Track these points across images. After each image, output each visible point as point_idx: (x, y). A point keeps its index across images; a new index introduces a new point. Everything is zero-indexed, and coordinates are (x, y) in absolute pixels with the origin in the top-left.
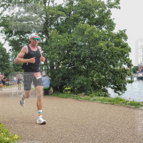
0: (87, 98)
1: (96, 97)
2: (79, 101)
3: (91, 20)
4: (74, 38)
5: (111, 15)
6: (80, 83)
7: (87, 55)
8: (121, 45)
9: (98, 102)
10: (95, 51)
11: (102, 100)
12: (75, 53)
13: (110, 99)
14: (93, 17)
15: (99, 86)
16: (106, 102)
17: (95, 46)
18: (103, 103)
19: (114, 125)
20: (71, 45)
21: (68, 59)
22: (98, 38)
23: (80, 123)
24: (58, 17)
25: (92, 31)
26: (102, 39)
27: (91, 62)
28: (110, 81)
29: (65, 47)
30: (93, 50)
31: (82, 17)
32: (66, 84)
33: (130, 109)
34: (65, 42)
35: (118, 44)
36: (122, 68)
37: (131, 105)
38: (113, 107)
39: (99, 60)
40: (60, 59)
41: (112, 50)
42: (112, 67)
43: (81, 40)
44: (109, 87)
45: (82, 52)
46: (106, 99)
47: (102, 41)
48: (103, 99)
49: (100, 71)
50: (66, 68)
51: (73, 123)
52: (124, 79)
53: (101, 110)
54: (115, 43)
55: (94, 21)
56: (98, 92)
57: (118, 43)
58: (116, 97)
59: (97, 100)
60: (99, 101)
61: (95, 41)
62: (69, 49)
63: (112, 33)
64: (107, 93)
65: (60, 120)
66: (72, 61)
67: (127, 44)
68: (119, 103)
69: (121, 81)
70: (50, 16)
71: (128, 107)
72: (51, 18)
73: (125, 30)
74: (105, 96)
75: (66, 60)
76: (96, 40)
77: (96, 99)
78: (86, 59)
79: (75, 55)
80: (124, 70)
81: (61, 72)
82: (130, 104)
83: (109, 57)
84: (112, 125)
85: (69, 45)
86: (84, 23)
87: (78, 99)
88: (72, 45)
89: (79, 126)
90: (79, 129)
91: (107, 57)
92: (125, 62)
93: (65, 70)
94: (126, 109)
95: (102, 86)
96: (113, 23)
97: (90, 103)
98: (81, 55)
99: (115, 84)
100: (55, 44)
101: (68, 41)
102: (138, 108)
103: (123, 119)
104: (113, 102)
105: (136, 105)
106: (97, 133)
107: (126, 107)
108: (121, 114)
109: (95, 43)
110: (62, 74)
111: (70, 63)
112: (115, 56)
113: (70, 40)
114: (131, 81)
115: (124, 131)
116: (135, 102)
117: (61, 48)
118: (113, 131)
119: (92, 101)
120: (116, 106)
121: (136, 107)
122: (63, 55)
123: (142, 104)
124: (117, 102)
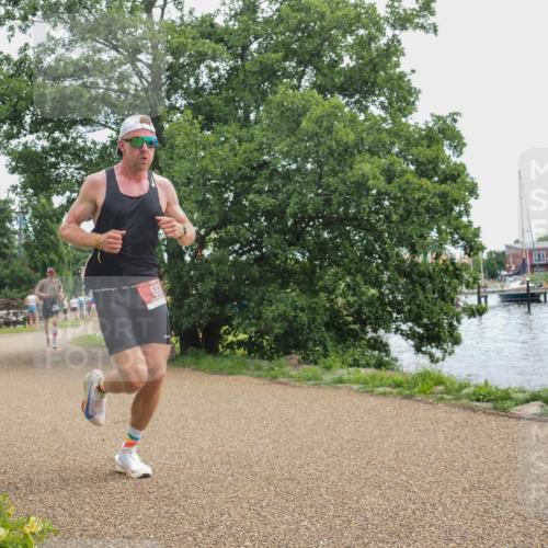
0: (310, 374)
1: (345, 371)
2: (278, 386)
3: (325, 75)
4: (261, 144)
5: (404, 55)
6: (283, 317)
7: (310, 209)
8: (439, 172)
9: (351, 389)
10: (341, 195)
11: (365, 383)
12: (266, 202)
13: (398, 377)
14: (334, 64)
15: (356, 327)
16: (381, 390)
17: (340, 175)
18: (372, 393)
19: (411, 477)
20: (248, 170)
21: (236, 222)
22: (351, 143)
23: (282, 468)
24: (200, 62)
25: (328, 116)
26: (367, 147)
27: (326, 235)
28: (397, 306)
29: (225, 179)
30: (332, 188)
31: (290, 65)
32: (228, 321)
33: (472, 414)
34: (225, 159)
35: (426, 169)
36: (444, 257)
37: (478, 400)
38: (408, 407)
39: (356, 227)
40: (204, 223)
41: (404, 191)
42: (405, 253)
43: (288, 152)
44: (395, 333)
45: (289, 198)
46: (382, 379)
47: (367, 156)
48: (373, 378)
49: (359, 271)
50: (231, 258)
51: (256, 469)
52: (452, 299)
53: (366, 419)
54: (416, 162)
55: (336, 80)
56: (351, 350)
57: (430, 162)
58: (420, 369)
59: (350, 381)
60: (356, 387)
61: (339, 154)
62: (243, 186)
63: (405, 124)
64: (388, 355)
65: (204, 459)
66: (252, 233)
67: (465, 168)
68: (432, 393)
69: (442, 309)
70: (169, 59)
71: (465, 408)
72: (171, 67)
73: (457, 114)
74: (380, 365)
75: (228, 227)
76: (346, 151)
77: (345, 377)
78: (307, 225)
79: (266, 207)
81: (211, 274)
82: (474, 394)
83: (395, 217)
84: (404, 477)
85: (240, 169)
86: (299, 87)
87: (275, 378)
88: (253, 169)
89: (280, 480)
90: (277, 495)
91: (388, 218)
92: (456, 236)
93: (226, 268)
94: (460, 416)
95: (369, 329)
96: (411, 88)
97: (321, 391)
98: (288, 210)
99: (417, 319)
100: (189, 165)
101: (235, 155)
102: (504, 410)
103: (445, 455)
104: (410, 388)
105: (496, 401)
106: (347, 507)
107: (459, 407)
108: (441, 436)
109: (339, 165)
110: (214, 283)
111: (247, 240)
112: (418, 214)
113: (244, 152)
114: (478, 310)
115: (449, 501)
116: (494, 389)
117: (209, 180)
118: (410, 499)
119: (328, 384)
120: (421, 405)
121: (495, 408)
122: (217, 209)
123: (521, 396)
124: (426, 388)
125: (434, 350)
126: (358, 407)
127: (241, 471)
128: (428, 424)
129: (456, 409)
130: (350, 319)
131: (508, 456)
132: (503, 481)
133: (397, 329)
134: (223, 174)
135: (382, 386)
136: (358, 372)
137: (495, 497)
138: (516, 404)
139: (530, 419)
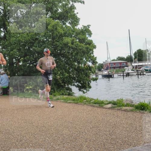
1: (59, 96)
4: (36, 33)
5: (76, 9)
8: (85, 42)
9: (61, 101)
11: (65, 99)
12: (38, 49)
13: (74, 98)
14: (56, 11)
15: (63, 84)
16: (69, 101)
18: (67, 102)
19: (77, 125)
20: (32, 40)
21: (29, 55)
22: (62, 33)
28: (74, 78)
33: (93, 108)
34: (25, 37)
35: (82, 41)
36: (86, 65)
37: (95, 104)
38: (76, 106)
39: (63, 57)
40: (20, 55)
41: (76, 46)
42: (76, 64)
43: (44, 35)
44: (73, 86)
46: (69, 98)
47: (66, 37)
48: (67, 98)
49: (64, 69)
50: (27, 65)
51: (34, 124)
52: (89, 76)
54: (79, 39)
55: (57, 16)
56: (61, 91)
58: (80, 95)
59: (60, 99)
60: (62, 101)
62: (31, 45)
63: (76, 29)
64: (72, 92)
65: (19, 122)
67: (92, 41)
68: (83, 102)
69: (86, 79)
70: (9, 8)
71: (92, 106)
72: (9, 10)
73: (89, 25)
74: (69, 94)
75: (28, 57)
80: (88, 68)
81: (22, 69)
82: (94, 102)
83: (74, 54)
84: (75, 125)
85: (30, 40)
86: (46, 17)
88: (33, 40)
89: (40, 127)
90: (40, 131)
91: (72, 53)
92: (90, 59)
93: (26, 68)
94: (90, 108)
96: (77, 18)
97: (53, 102)
99: (79, 82)
100: (15, 39)
101: (28, 36)
102: (102, 106)
103: (86, 119)
104: (77, 101)
105: (100, 104)
106: (59, 134)
108: (85, 114)
110: (23, 72)
111: (32, 60)
112: (80, 53)
113: (31, 35)
114: (95, 79)
115: (86, 131)
116: (99, 101)
117: (21, 43)
118: (76, 131)
119: (55, 100)
120: (80, 105)
121: (100, 106)
122: (23, 52)
123: (106, 102)
124: (81, 101)
125: (84, 90)
126: (63, 106)
127: (29, 125)
128: (82, 110)
129: (89, 106)
130: (61, 82)
131: (103, 119)
132: (101, 125)
133: (74, 85)
134: (25, 42)
135: (69, 100)
136: (63, 97)
137: (99, 129)
138: (105, 105)
139: (109, 109)
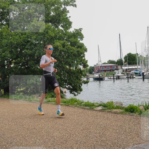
1: (51, 99)
3: (46, 17)
4: (28, 36)
8: (77, 45)
9: (52, 104)
13: (65, 100)
19: (67, 127)
21: (20, 57)
22: (53, 36)
23: (32, 126)
25: (47, 29)
26: (58, 38)
28: (65, 81)
29: (17, 45)
33: (84, 110)
34: (17, 40)
35: (74, 44)
36: (78, 68)
37: (86, 106)
38: (67, 108)
40: (11, 57)
41: (68, 50)
42: (67, 67)
43: (36, 38)
45: (36, 51)
47: (58, 40)
50: (19, 67)
51: (25, 126)
52: (80, 80)
54: (71, 43)
55: (49, 19)
57: (74, 42)
58: (71, 98)
59: (52, 101)
60: (53, 103)
61: (50, 39)
62: (23, 47)
63: (68, 32)
64: (63, 94)
65: (10, 124)
66: (25, 60)
67: (83, 44)
68: (74, 104)
69: (77, 82)
70: (1, 10)
71: (82, 108)
72: (2, 12)
73: (82, 29)
75: (18, 59)
76: (52, 39)
77: (51, 100)
79: (29, 53)
80: (80, 71)
81: (13, 71)
82: (85, 105)
83: (65, 57)
84: (65, 127)
85: (22, 42)
88: (25, 42)
89: (31, 129)
90: (30, 133)
91: (63, 57)
92: (81, 63)
93: (18, 70)
94: (81, 110)
98: (35, 54)
99: (71, 84)
100: (7, 41)
101: (20, 38)
102: (92, 109)
103: (77, 121)
104: (68, 103)
105: (90, 106)
106: (50, 136)
107: (81, 108)
108: (76, 116)
109: (50, 42)
111: (23, 62)
112: (71, 56)
113: (23, 38)
114: (87, 82)
115: (77, 133)
116: (90, 103)
117: (13, 45)
118: (67, 133)
119: (46, 102)
120: (71, 108)
121: (90, 108)
122: (15, 54)
123: (97, 105)
124: (72, 103)
125: (75, 93)
126: (54, 108)
127: (20, 127)
128: (73, 112)
131: (93, 121)
133: (65, 87)
134: (17, 44)
136: (54, 99)
137: (89, 132)
138: (96, 107)
139: (99, 111)
